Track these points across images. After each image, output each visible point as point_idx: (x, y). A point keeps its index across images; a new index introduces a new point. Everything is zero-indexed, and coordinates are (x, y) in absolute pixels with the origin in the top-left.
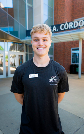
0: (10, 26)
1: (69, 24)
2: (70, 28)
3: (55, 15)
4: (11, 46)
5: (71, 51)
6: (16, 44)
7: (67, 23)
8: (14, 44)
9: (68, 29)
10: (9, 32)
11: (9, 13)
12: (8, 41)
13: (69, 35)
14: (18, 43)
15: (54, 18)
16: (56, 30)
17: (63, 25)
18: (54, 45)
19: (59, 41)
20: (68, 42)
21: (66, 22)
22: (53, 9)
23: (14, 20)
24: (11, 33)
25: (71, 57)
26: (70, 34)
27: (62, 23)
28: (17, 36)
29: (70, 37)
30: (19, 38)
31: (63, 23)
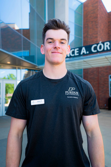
0: (24, 49)
1: (104, 44)
2: (105, 49)
3: (84, 34)
4: (25, 74)
5: (108, 79)
6: (31, 71)
7: (102, 43)
8: (30, 71)
9: (104, 51)
10: (23, 57)
11: (24, 35)
12: (21, 68)
13: (104, 59)
14: (35, 70)
15: (82, 38)
16: (85, 53)
17: (96, 45)
18: (84, 72)
19: (90, 66)
20: (103, 67)
21: (100, 42)
22: (81, 27)
23: (30, 42)
24: (26, 58)
25: (108, 87)
26: (105, 57)
27: (94, 43)
28: (33, 62)
29: (106, 61)
30: (36, 63)
31: (96, 43)
